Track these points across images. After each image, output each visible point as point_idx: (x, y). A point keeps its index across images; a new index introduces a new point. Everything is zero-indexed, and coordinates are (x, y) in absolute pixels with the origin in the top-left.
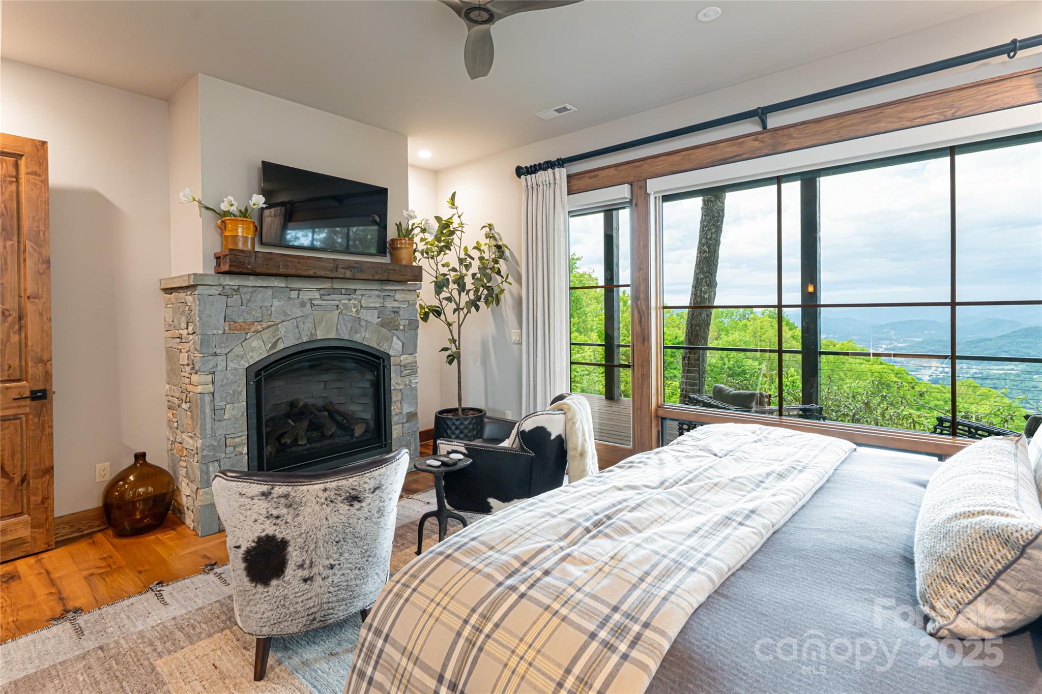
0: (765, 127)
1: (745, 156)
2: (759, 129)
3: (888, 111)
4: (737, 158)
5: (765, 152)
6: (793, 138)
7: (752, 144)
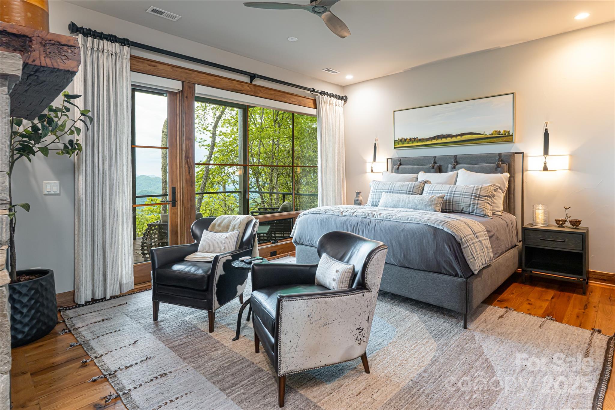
0: (251, 82)
1: (245, 92)
2: (249, 82)
3: (287, 95)
4: (241, 92)
5: (252, 94)
6: (261, 92)
7: (246, 87)
